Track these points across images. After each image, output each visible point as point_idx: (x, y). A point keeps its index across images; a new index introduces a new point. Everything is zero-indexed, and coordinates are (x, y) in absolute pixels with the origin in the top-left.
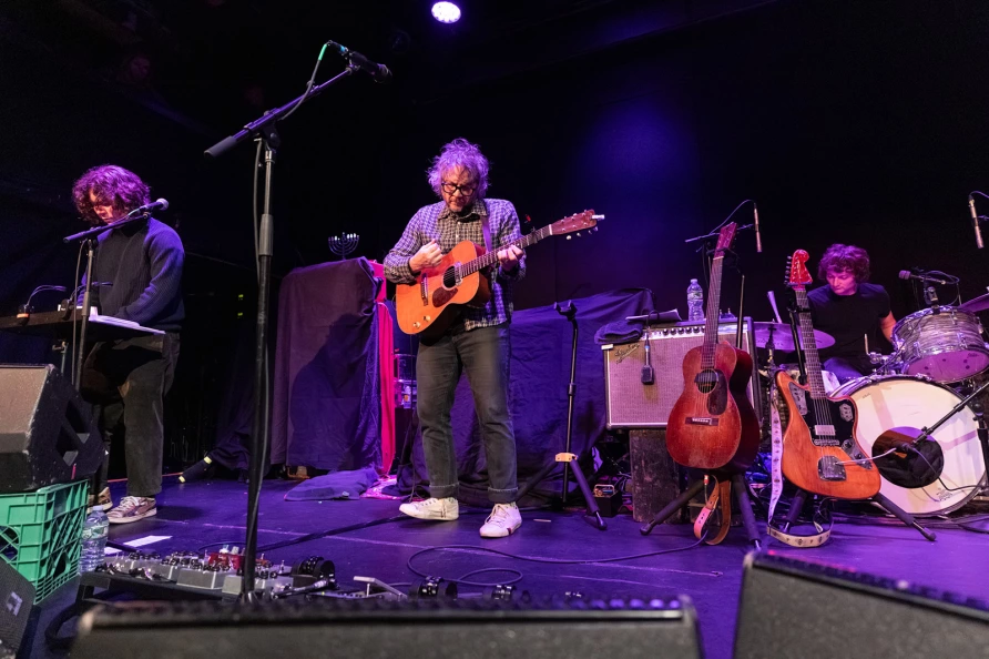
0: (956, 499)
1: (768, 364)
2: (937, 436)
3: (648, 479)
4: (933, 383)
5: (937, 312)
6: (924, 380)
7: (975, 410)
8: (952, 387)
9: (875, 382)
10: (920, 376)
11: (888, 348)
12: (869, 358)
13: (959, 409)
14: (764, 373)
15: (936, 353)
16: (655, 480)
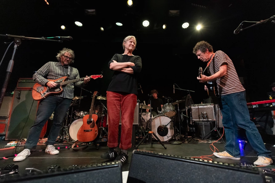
0: (169, 138)
2: (167, 127)
4: (167, 117)
5: (169, 104)
7: (173, 122)
8: (170, 118)
10: (165, 115)
11: (161, 110)
13: (171, 122)
14: (140, 114)
15: (168, 111)
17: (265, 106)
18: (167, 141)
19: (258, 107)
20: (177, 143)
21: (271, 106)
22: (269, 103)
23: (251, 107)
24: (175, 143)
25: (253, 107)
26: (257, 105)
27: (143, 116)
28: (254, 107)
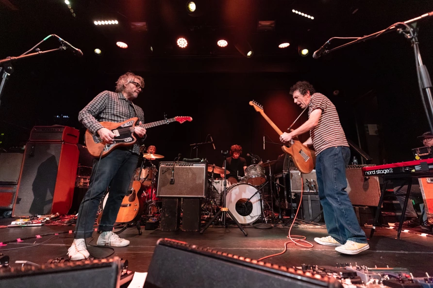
0: (254, 219)
1: (211, 178)
2: (252, 201)
3: (167, 215)
4: (252, 186)
5: (255, 166)
6: (250, 185)
7: (260, 194)
8: (257, 188)
9: (238, 185)
10: (249, 183)
11: (243, 175)
12: (238, 178)
13: (256, 193)
14: (210, 180)
15: (254, 177)
16: (169, 216)
17: (404, 171)
18: (250, 223)
19: (392, 171)
20: (266, 227)
21: (413, 171)
22: (410, 167)
23: (382, 172)
24: (262, 226)
25: (385, 171)
26: (392, 170)
27: (214, 185)
28: (385, 173)
